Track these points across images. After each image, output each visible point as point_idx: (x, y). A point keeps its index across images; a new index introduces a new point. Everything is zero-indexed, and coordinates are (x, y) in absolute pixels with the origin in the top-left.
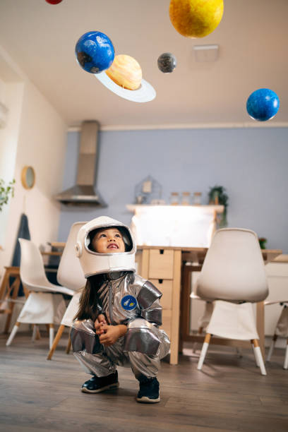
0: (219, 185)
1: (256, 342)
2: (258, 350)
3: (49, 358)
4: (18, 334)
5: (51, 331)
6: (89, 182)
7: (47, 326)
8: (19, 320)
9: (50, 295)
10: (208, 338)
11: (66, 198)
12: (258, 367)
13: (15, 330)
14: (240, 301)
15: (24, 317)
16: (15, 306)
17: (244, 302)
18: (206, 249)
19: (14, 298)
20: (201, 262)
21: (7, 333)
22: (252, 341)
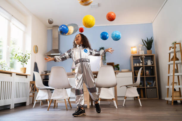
0: (102, 47)
1: (114, 99)
2: (115, 102)
3: (48, 110)
4: (36, 103)
5: (48, 101)
6: (57, 48)
7: (47, 100)
8: (36, 99)
9: (46, 90)
10: (100, 99)
11: (49, 55)
12: (115, 107)
13: (35, 102)
14: (109, 88)
15: (38, 98)
16: (35, 94)
17: (110, 87)
18: (98, 72)
19: (34, 92)
20: (97, 75)
21: (33, 103)
22: (113, 99)
